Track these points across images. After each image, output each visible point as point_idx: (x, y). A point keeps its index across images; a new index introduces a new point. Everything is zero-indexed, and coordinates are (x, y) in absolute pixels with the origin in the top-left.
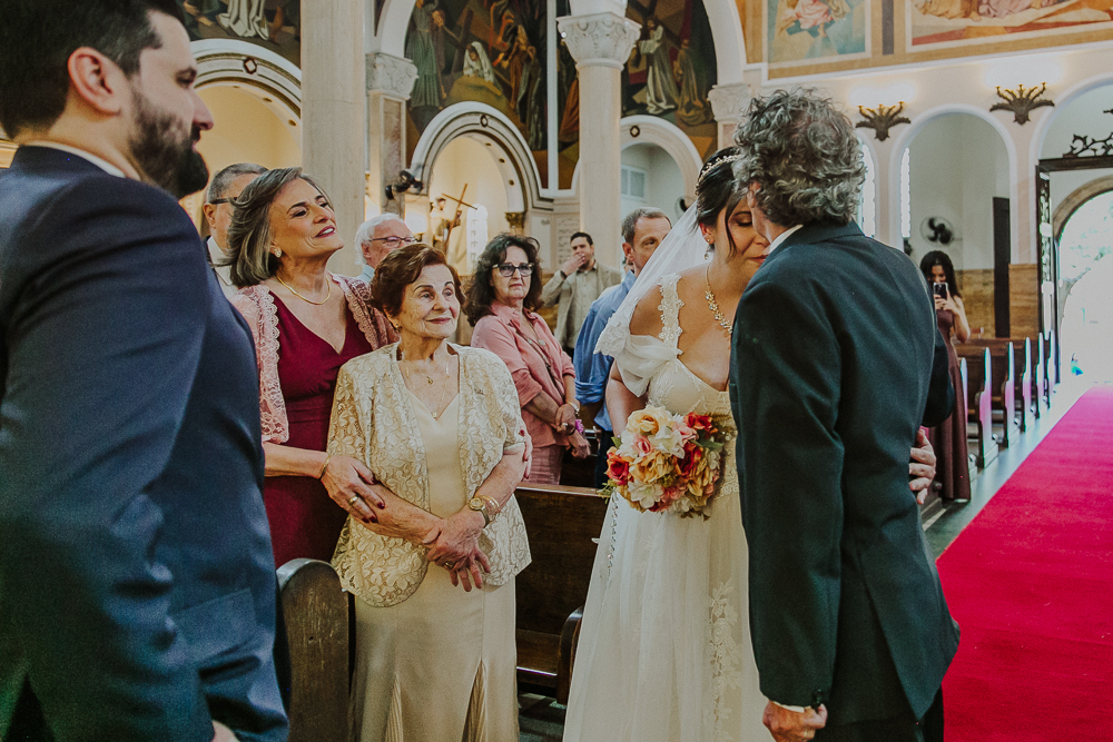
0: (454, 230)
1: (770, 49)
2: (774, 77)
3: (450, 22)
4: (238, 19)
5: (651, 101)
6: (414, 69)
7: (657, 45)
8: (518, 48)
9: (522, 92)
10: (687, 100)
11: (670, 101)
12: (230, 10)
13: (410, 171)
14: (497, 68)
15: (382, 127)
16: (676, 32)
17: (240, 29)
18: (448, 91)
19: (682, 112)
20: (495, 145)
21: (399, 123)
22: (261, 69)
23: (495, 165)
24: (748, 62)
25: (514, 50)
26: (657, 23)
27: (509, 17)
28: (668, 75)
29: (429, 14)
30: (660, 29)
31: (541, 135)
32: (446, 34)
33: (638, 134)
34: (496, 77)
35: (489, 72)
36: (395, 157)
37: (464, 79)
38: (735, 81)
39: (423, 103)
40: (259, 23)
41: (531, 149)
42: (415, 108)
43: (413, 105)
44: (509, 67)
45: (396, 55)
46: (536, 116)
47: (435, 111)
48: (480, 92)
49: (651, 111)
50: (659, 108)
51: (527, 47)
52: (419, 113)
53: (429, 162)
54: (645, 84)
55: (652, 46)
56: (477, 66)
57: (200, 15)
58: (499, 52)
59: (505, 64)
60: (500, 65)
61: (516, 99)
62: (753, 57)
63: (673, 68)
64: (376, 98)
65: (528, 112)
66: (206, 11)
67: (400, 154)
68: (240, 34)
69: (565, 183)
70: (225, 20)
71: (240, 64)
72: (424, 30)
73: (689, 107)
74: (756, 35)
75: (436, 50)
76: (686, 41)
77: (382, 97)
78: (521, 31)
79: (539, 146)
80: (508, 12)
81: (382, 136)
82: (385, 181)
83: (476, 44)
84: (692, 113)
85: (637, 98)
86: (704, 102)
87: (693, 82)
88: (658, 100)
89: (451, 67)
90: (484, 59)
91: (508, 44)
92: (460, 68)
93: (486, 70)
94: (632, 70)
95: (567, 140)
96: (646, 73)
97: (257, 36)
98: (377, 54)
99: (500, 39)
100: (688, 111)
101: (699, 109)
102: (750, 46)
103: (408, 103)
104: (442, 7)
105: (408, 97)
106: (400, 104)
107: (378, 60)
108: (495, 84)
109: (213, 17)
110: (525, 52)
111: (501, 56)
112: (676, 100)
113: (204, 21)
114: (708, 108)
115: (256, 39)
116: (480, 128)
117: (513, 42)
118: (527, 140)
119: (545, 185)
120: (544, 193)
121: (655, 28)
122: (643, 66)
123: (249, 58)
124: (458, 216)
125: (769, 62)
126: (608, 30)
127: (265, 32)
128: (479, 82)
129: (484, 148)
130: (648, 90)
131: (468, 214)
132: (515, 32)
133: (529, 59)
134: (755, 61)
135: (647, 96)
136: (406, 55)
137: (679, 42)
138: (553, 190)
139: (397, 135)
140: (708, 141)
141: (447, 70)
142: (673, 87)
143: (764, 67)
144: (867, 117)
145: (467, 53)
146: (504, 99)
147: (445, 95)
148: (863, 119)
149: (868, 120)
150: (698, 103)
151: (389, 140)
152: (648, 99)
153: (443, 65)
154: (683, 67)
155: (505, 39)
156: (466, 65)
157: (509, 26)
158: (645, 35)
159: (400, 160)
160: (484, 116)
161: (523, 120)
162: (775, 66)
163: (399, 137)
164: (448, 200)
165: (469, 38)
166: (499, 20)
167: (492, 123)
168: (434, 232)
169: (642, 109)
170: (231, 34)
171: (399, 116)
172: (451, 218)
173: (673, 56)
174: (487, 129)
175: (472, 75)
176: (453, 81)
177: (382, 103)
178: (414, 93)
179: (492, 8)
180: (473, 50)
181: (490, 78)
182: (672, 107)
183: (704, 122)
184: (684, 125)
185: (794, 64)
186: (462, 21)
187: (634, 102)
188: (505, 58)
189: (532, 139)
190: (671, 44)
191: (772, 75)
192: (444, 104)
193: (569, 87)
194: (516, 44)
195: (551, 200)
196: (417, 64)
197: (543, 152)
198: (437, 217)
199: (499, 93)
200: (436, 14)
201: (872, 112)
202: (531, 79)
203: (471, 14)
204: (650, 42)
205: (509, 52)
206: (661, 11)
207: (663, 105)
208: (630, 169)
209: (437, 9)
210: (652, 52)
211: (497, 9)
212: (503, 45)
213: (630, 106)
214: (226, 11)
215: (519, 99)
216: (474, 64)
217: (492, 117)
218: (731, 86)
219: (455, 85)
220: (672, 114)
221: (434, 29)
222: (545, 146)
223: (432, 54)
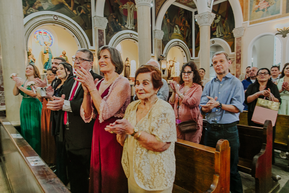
0: (172, 67)
1: (250, 17)
2: (251, 24)
3: (171, 21)
4: (129, 26)
5: (217, 35)
6: (163, 33)
7: (219, 20)
8: (186, 26)
9: (187, 36)
10: (227, 33)
11: (222, 34)
12: (127, 24)
13: (163, 55)
14: (181, 31)
15: (157, 46)
16: (224, 16)
17: (129, 28)
18: (170, 37)
19: (225, 36)
20: (181, 48)
21: (160, 45)
22: (133, 36)
23: (181, 52)
24: (244, 21)
25: (185, 26)
26: (219, 15)
27: (184, 19)
28: (222, 27)
29: (166, 20)
30: (220, 16)
31: (191, 45)
32: (170, 24)
33: (214, 43)
34: (181, 33)
35: (179, 32)
36: (160, 52)
37: (174, 34)
38: (240, 27)
39: (165, 40)
40: (133, 26)
41: (189, 49)
42: (164, 41)
43: (163, 41)
44: (184, 30)
45: (159, 30)
46: (190, 41)
47: (168, 42)
48: (177, 36)
49: (217, 37)
50: (219, 36)
51: (188, 25)
52: (164, 42)
53: (167, 53)
54: (216, 30)
55: (218, 21)
56: (177, 31)
57: (122, 25)
58: (182, 27)
59: (183, 30)
60: (182, 30)
61: (185, 37)
62: (245, 19)
63: (223, 25)
64: (156, 39)
65: (188, 40)
66: (123, 25)
67: (160, 51)
68: (129, 29)
69: (196, 56)
70: (126, 26)
71: (129, 35)
72: (165, 24)
73: (227, 35)
74: (246, 14)
75: (168, 28)
76: (227, 18)
77: (157, 39)
78: (187, 22)
79: (190, 48)
80: (184, 18)
81: (157, 48)
82: (158, 57)
83: (177, 26)
84: (228, 36)
85: (214, 34)
86: (231, 33)
87: (229, 28)
88: (219, 34)
89: (171, 31)
90: (178, 29)
91: (183, 25)
92: (173, 32)
93: (179, 31)
94: (213, 27)
95: (197, 46)
96: (216, 28)
97: (132, 29)
98: (155, 30)
99: (182, 24)
100: (227, 36)
101: (230, 35)
102: (244, 17)
103: (162, 40)
104: (169, 18)
105: (162, 39)
106: (160, 40)
107: (156, 31)
108: (181, 35)
109: (124, 26)
110: (187, 26)
111: (182, 28)
112: (224, 33)
113: (122, 27)
114: (232, 34)
115: (132, 30)
116: (177, 44)
117: (184, 24)
118: (188, 46)
119: (192, 56)
120: (192, 58)
121: (218, 16)
122: (215, 26)
123: (131, 34)
124: (173, 64)
125: (250, 20)
126: (207, 16)
127: (134, 28)
128: (177, 34)
129: (178, 49)
130: (217, 32)
131: (175, 64)
132: (185, 22)
133: (188, 28)
134: (246, 21)
135: (216, 33)
136: (162, 30)
137: (225, 19)
138: (194, 57)
139: (160, 47)
140: (232, 43)
141: (170, 32)
142: (223, 30)
143: (248, 22)
144: (280, 31)
145: (175, 28)
146: (183, 37)
147: (170, 38)
148: (278, 32)
149: (280, 32)
150: (230, 33)
151: (158, 49)
152: (217, 34)
153: (169, 31)
154: (226, 25)
155: (183, 24)
156: (174, 31)
157: (184, 21)
158: (216, 19)
159: (161, 53)
160: (178, 42)
161: (187, 42)
162: (251, 21)
163: (160, 48)
164: (171, 61)
165: (175, 24)
166: (181, 19)
167: (180, 43)
168: (168, 68)
169: (215, 37)
170: (127, 29)
171: (160, 43)
172: (172, 65)
173: (223, 22)
174: (179, 45)
175: (176, 33)
176: (171, 35)
177: (157, 41)
178: (163, 38)
179: (180, 17)
180: (176, 27)
181: (180, 33)
182: (223, 35)
183: (231, 38)
184: (226, 39)
185: (257, 20)
186: (173, 21)
187: (213, 35)
188: (183, 28)
189: (189, 46)
190: (223, 20)
191: (250, 24)
192: (170, 40)
193: (197, 33)
194: (185, 25)
195: (193, 60)
196: (164, 31)
197: (191, 49)
198: (169, 65)
199: (182, 36)
200: (168, 20)
201: (281, 30)
202: (189, 33)
203: (175, 19)
204: (217, 20)
205: (183, 27)
206: (220, 12)
207: (220, 35)
208: (212, 51)
209: (168, 19)
210: (218, 22)
211: (181, 17)
212: (182, 25)
213: (212, 36)
214: (126, 24)
215: (186, 37)
216: (176, 30)
217: (180, 42)
218: (239, 28)
219: (172, 36)
220: (223, 37)
221: (167, 23)
222: (192, 48)
223: (167, 29)
